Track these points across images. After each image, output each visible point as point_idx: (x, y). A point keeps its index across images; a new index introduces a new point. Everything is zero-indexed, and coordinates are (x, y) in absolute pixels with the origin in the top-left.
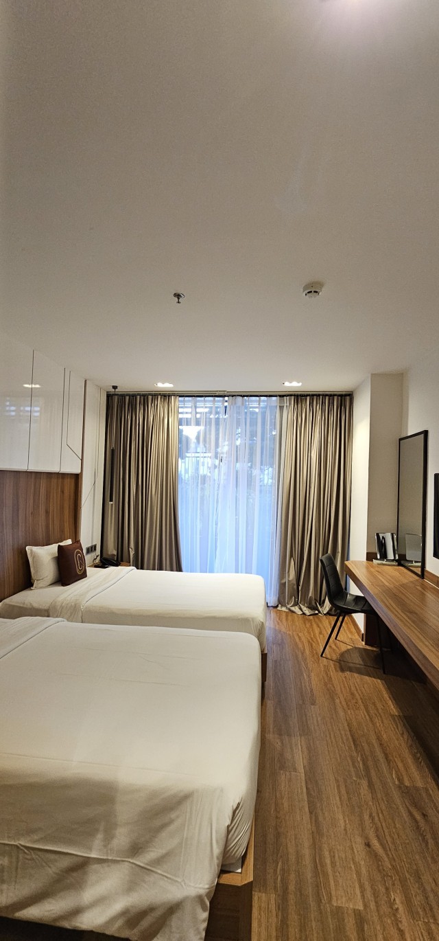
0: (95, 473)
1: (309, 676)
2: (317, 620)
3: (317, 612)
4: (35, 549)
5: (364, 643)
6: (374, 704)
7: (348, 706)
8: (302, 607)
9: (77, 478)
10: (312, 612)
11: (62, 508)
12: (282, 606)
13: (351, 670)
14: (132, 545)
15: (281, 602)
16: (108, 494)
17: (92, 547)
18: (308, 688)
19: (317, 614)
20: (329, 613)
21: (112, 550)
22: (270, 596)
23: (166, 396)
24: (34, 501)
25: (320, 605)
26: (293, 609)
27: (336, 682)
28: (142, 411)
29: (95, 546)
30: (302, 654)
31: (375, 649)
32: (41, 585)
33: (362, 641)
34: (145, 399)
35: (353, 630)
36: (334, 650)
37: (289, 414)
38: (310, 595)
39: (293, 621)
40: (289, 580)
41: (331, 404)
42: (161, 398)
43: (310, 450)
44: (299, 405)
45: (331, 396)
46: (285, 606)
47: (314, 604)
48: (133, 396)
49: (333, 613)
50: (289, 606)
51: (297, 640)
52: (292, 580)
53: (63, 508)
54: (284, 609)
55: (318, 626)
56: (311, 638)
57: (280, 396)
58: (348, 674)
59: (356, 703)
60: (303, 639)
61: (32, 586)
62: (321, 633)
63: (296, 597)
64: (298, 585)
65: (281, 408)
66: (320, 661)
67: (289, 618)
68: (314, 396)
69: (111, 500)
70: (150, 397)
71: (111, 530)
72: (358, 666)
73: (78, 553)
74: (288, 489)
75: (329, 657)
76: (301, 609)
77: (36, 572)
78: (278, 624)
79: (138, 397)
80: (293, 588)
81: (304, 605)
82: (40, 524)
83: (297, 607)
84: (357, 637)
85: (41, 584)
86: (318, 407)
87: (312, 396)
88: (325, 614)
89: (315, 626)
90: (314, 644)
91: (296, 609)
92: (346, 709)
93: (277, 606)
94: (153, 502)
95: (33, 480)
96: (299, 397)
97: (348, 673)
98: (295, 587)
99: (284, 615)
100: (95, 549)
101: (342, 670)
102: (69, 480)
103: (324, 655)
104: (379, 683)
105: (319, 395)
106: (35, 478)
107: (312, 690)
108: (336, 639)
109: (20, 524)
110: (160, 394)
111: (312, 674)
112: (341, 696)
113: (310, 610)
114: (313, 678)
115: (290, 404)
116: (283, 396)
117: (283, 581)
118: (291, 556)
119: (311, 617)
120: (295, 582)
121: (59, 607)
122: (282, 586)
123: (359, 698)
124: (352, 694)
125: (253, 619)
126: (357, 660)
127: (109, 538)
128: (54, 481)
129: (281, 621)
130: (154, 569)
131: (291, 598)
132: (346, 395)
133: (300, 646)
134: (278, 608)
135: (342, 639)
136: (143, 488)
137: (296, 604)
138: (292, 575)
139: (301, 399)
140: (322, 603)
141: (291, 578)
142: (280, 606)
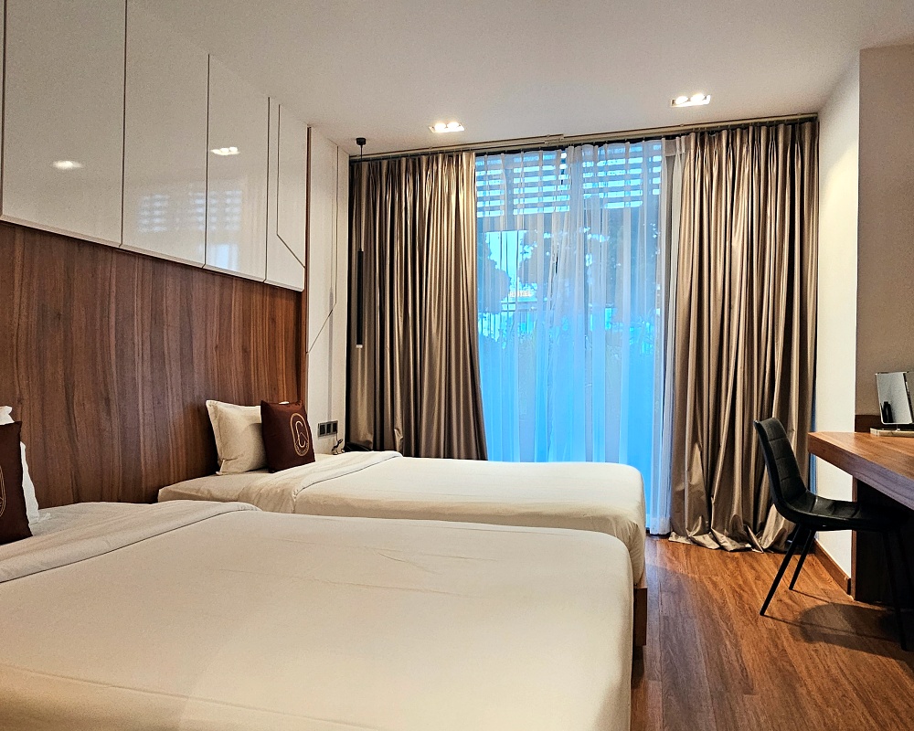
0: (331, 294)
1: (736, 645)
2: (748, 558)
3: (748, 546)
4: (221, 405)
5: (851, 597)
6: (887, 701)
7: (826, 700)
8: (719, 535)
9: (298, 300)
10: (738, 546)
11: (273, 347)
12: (678, 534)
13: (827, 639)
14: (399, 423)
15: (676, 526)
16: (356, 332)
17: (329, 425)
18: (736, 664)
19: (749, 549)
20: (773, 549)
21: (364, 431)
22: (655, 515)
23: (452, 155)
24: (221, 325)
25: (755, 533)
26: (699, 538)
27: (797, 660)
28: (411, 181)
29: (335, 424)
30: (720, 609)
31: (877, 608)
32: (232, 469)
33: (849, 593)
34: (415, 162)
35: (827, 575)
36: (787, 604)
37: (685, 170)
38: (735, 513)
39: (700, 559)
40: (690, 485)
41: (772, 140)
42: (444, 159)
43: (729, 235)
44: (706, 150)
45: (772, 126)
46: (685, 535)
47: (742, 530)
48: (394, 161)
49: (782, 547)
50: (691, 534)
51: (710, 587)
52: (696, 485)
53: (275, 348)
54: (682, 540)
55: (753, 568)
56: (740, 586)
57: (668, 138)
58: (821, 646)
59: (844, 696)
60: (722, 586)
61: (219, 470)
62: (758, 578)
63: (706, 516)
64: (709, 495)
65: (670, 160)
66: (760, 623)
67: (692, 552)
68: (737, 129)
69: (360, 342)
70: (424, 159)
71: (362, 399)
72: (843, 634)
73: (297, 418)
74: (686, 310)
75: (777, 615)
76: (715, 539)
77: (225, 445)
78: (671, 561)
79: (404, 159)
80: (699, 499)
81: (722, 532)
82: (233, 368)
83: (707, 536)
84: (835, 586)
85: (232, 466)
86: (744, 150)
87: (732, 130)
88: (765, 550)
89: (745, 568)
90: (745, 595)
91: (706, 540)
92: (824, 707)
93: (668, 535)
94: (434, 346)
95: (217, 289)
96: (705, 135)
97: (822, 644)
98: (704, 497)
99: (682, 549)
100: (335, 430)
101: (809, 638)
102: (284, 301)
103: (766, 613)
104: (893, 665)
105: (745, 128)
106: (222, 285)
107: (743, 669)
108: (791, 588)
109: (196, 361)
110: (442, 152)
111: (743, 642)
112: (809, 682)
113: (734, 542)
114: (744, 649)
115: (687, 149)
116: (673, 137)
117: (680, 488)
118: (695, 439)
119: (737, 554)
120: (703, 489)
121: (254, 495)
122: (677, 497)
123: (849, 688)
124: (835, 681)
125: (616, 519)
126: (840, 624)
127: (359, 412)
128: (256, 298)
129: (677, 558)
130: (438, 456)
131: (695, 519)
132: (803, 121)
133: (716, 596)
134: (670, 539)
135: (805, 589)
136: (415, 321)
137: (706, 530)
138: (697, 475)
139: (710, 139)
140: (760, 529)
141: (695, 481)
142: (673, 534)
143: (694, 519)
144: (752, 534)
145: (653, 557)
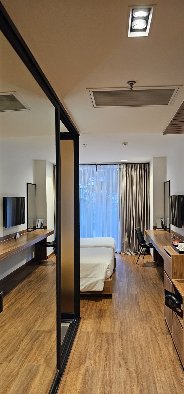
2: (137, 256)
3: (137, 254)
5: (153, 261)
15: (122, 251)
20: (142, 254)
22: (118, 248)
26: (127, 253)
27: (140, 269)
30: (129, 264)
35: (150, 258)
38: (134, 247)
39: (127, 257)
40: (125, 242)
41: (140, 167)
43: (132, 187)
44: (127, 168)
45: (140, 164)
47: (136, 251)
50: (125, 252)
51: (128, 261)
57: (119, 164)
60: (130, 261)
63: (128, 248)
64: (129, 243)
65: (120, 169)
66: (136, 265)
67: (125, 256)
72: (149, 266)
75: (139, 264)
76: (130, 253)
78: (121, 257)
80: (127, 244)
81: (132, 251)
86: (135, 169)
87: (133, 164)
97: (145, 267)
99: (123, 255)
101: (143, 267)
104: (155, 269)
105: (136, 164)
107: (131, 270)
108: (143, 260)
113: (134, 253)
116: (121, 164)
117: (123, 242)
118: (126, 231)
119: (134, 256)
122: (122, 244)
126: (149, 264)
132: (147, 163)
135: (145, 260)
137: (129, 251)
138: (126, 239)
139: (128, 165)
140: (139, 250)
141: (126, 240)
142: (122, 253)
143: (126, 249)
144: (138, 251)
145: (117, 257)
